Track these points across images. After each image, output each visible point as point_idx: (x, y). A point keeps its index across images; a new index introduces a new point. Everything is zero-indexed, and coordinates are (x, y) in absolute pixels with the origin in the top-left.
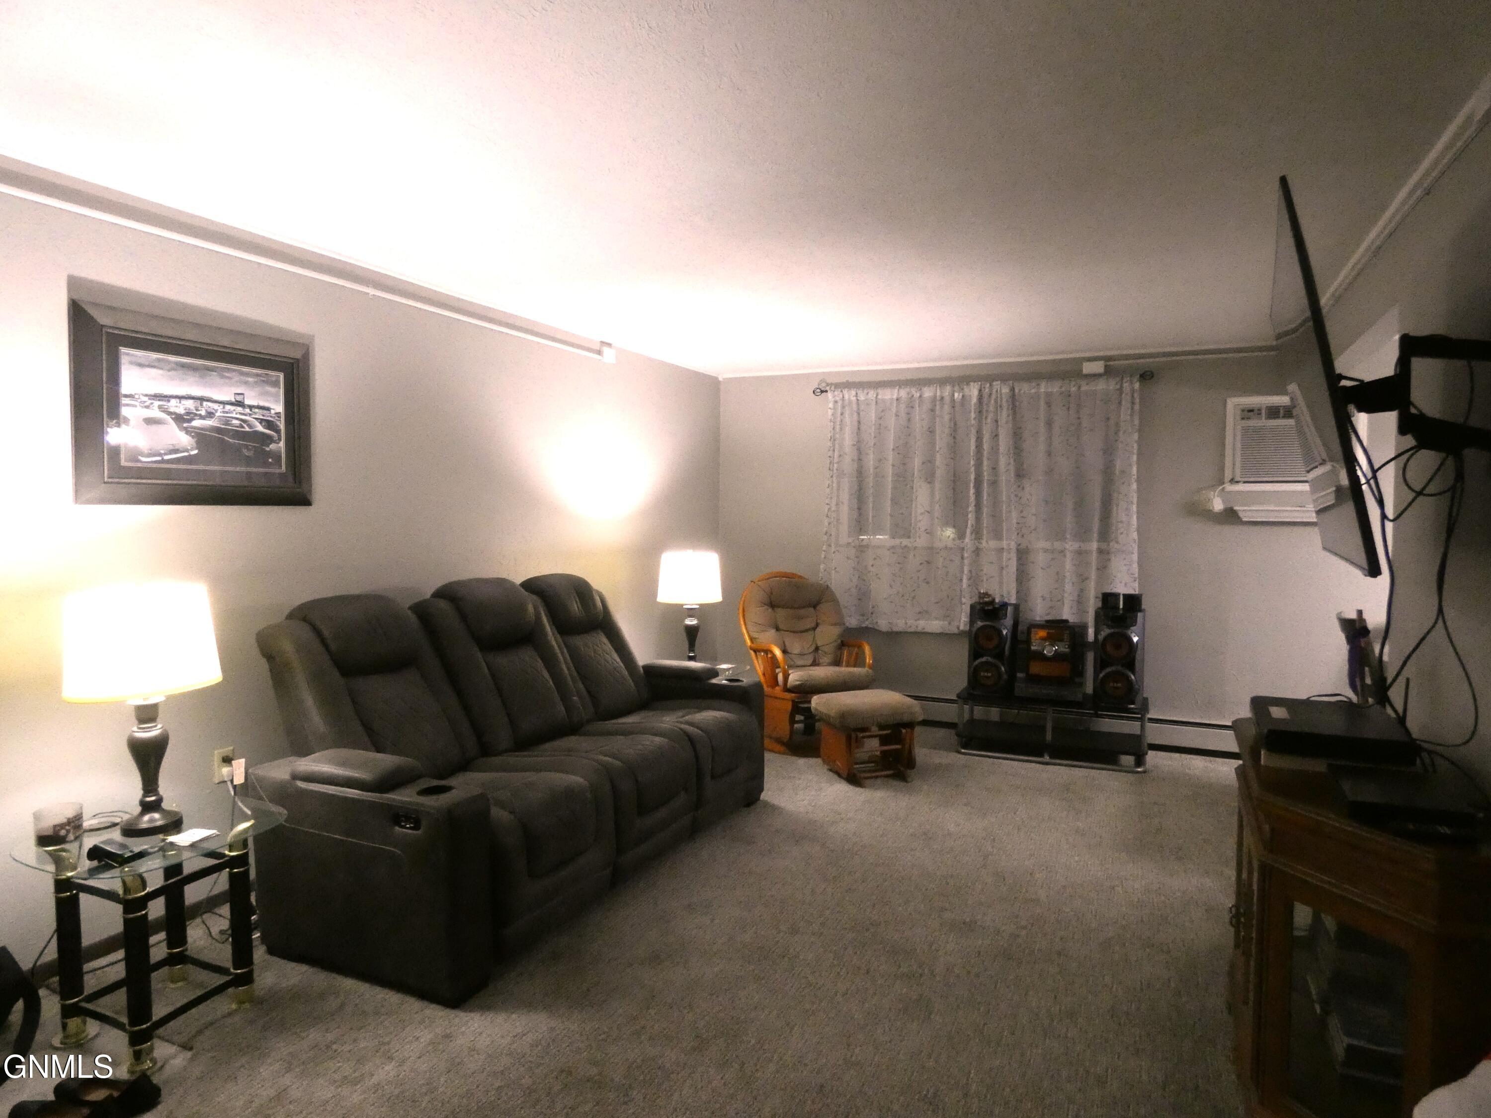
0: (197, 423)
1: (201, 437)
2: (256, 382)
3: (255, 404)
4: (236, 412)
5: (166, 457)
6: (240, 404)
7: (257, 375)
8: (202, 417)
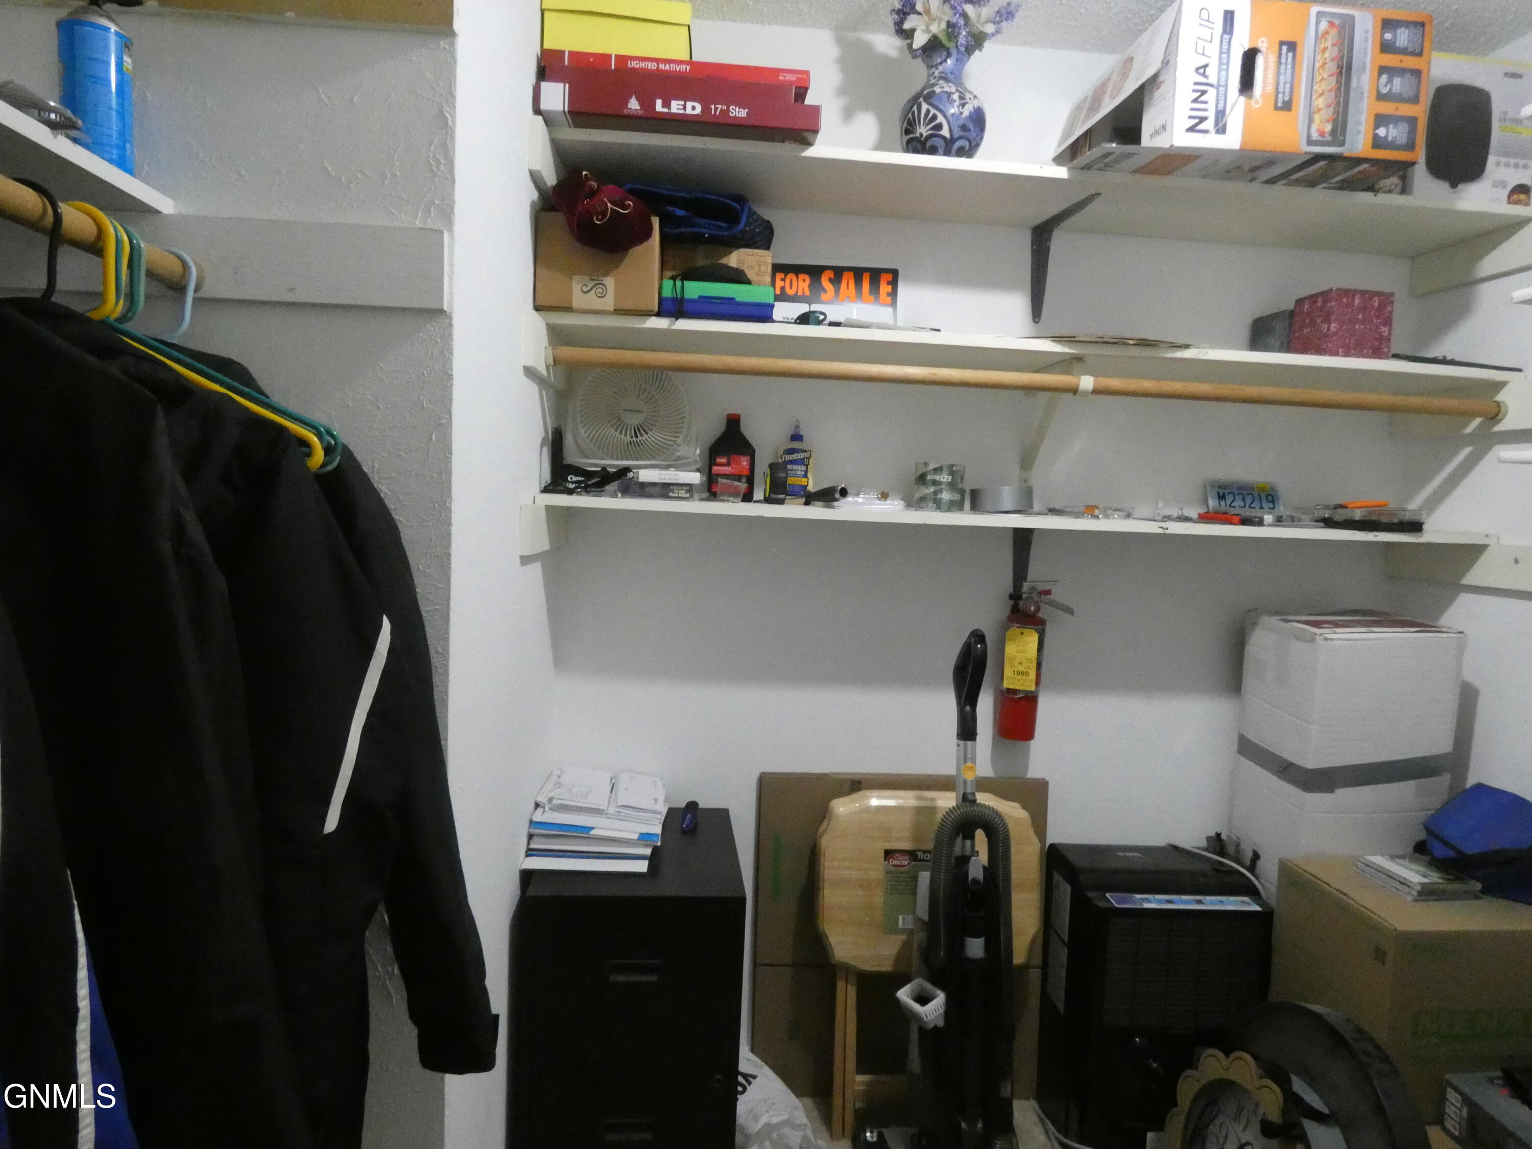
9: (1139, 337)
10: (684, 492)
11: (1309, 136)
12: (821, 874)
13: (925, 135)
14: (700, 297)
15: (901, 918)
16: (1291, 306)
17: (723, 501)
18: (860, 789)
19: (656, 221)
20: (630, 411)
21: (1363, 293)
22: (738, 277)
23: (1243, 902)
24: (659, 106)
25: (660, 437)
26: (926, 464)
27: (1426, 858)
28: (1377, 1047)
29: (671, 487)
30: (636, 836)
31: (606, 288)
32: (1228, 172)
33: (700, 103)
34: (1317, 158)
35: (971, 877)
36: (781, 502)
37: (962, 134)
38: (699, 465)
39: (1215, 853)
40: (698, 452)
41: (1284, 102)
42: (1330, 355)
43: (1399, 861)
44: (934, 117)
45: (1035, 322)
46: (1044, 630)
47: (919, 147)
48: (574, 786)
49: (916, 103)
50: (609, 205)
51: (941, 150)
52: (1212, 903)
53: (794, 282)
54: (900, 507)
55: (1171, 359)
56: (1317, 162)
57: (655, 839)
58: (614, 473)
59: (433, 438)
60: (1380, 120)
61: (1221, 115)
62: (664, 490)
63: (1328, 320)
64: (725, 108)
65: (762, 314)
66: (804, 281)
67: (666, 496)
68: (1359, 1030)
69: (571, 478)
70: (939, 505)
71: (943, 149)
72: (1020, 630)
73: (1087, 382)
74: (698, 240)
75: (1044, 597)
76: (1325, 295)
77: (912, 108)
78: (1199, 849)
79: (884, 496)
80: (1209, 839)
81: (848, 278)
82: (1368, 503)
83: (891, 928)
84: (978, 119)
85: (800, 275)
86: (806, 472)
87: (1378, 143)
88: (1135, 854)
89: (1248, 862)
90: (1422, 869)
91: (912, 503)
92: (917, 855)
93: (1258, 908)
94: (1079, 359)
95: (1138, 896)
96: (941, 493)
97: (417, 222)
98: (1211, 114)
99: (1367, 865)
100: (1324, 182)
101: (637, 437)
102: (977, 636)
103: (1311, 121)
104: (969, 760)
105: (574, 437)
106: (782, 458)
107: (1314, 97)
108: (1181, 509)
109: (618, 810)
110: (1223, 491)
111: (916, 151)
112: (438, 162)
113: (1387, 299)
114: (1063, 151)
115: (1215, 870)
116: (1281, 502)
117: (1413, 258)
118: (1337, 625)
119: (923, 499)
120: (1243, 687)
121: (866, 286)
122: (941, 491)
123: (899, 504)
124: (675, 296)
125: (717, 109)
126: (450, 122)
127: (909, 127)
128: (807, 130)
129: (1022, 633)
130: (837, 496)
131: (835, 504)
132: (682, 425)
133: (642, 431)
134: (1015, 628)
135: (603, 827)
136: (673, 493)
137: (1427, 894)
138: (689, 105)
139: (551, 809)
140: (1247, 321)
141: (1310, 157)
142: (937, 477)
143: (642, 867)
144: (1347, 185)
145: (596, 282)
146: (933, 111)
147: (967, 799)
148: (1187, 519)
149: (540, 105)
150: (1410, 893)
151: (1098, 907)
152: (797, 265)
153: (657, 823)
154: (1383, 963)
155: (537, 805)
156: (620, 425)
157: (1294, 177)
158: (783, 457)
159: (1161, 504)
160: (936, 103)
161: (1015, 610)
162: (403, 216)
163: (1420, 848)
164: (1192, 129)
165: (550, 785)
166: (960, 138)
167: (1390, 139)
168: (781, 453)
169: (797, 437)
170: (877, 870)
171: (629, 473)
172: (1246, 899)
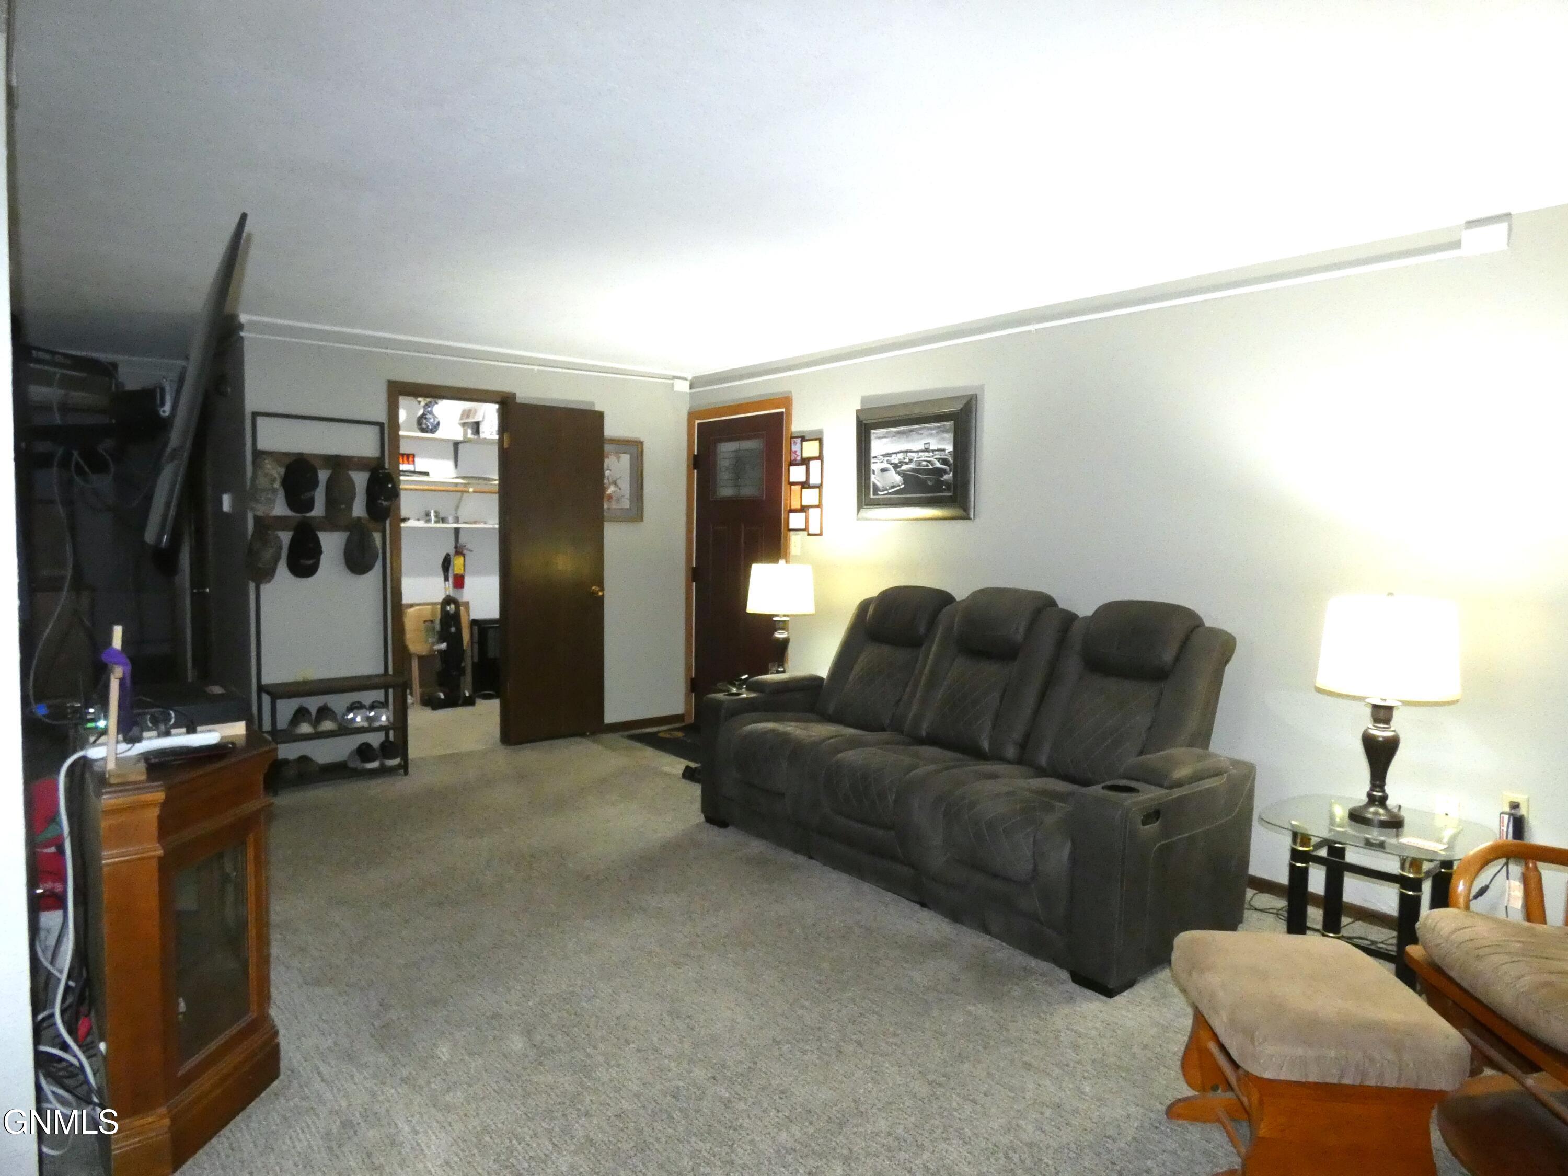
0: (904, 467)
1: (905, 476)
2: (937, 433)
3: (936, 448)
4: (924, 455)
5: (890, 491)
6: (927, 450)
7: (939, 427)
8: (907, 463)
45: (456, 473)
46: (465, 557)
73: (471, 490)
75: (464, 547)
79: (418, 520)
94: (468, 483)
102: (447, 558)
119: (428, 520)
123: (423, 522)
129: (459, 557)
134: (457, 555)
161: (457, 550)
166: (434, 429)
170: (423, 626)
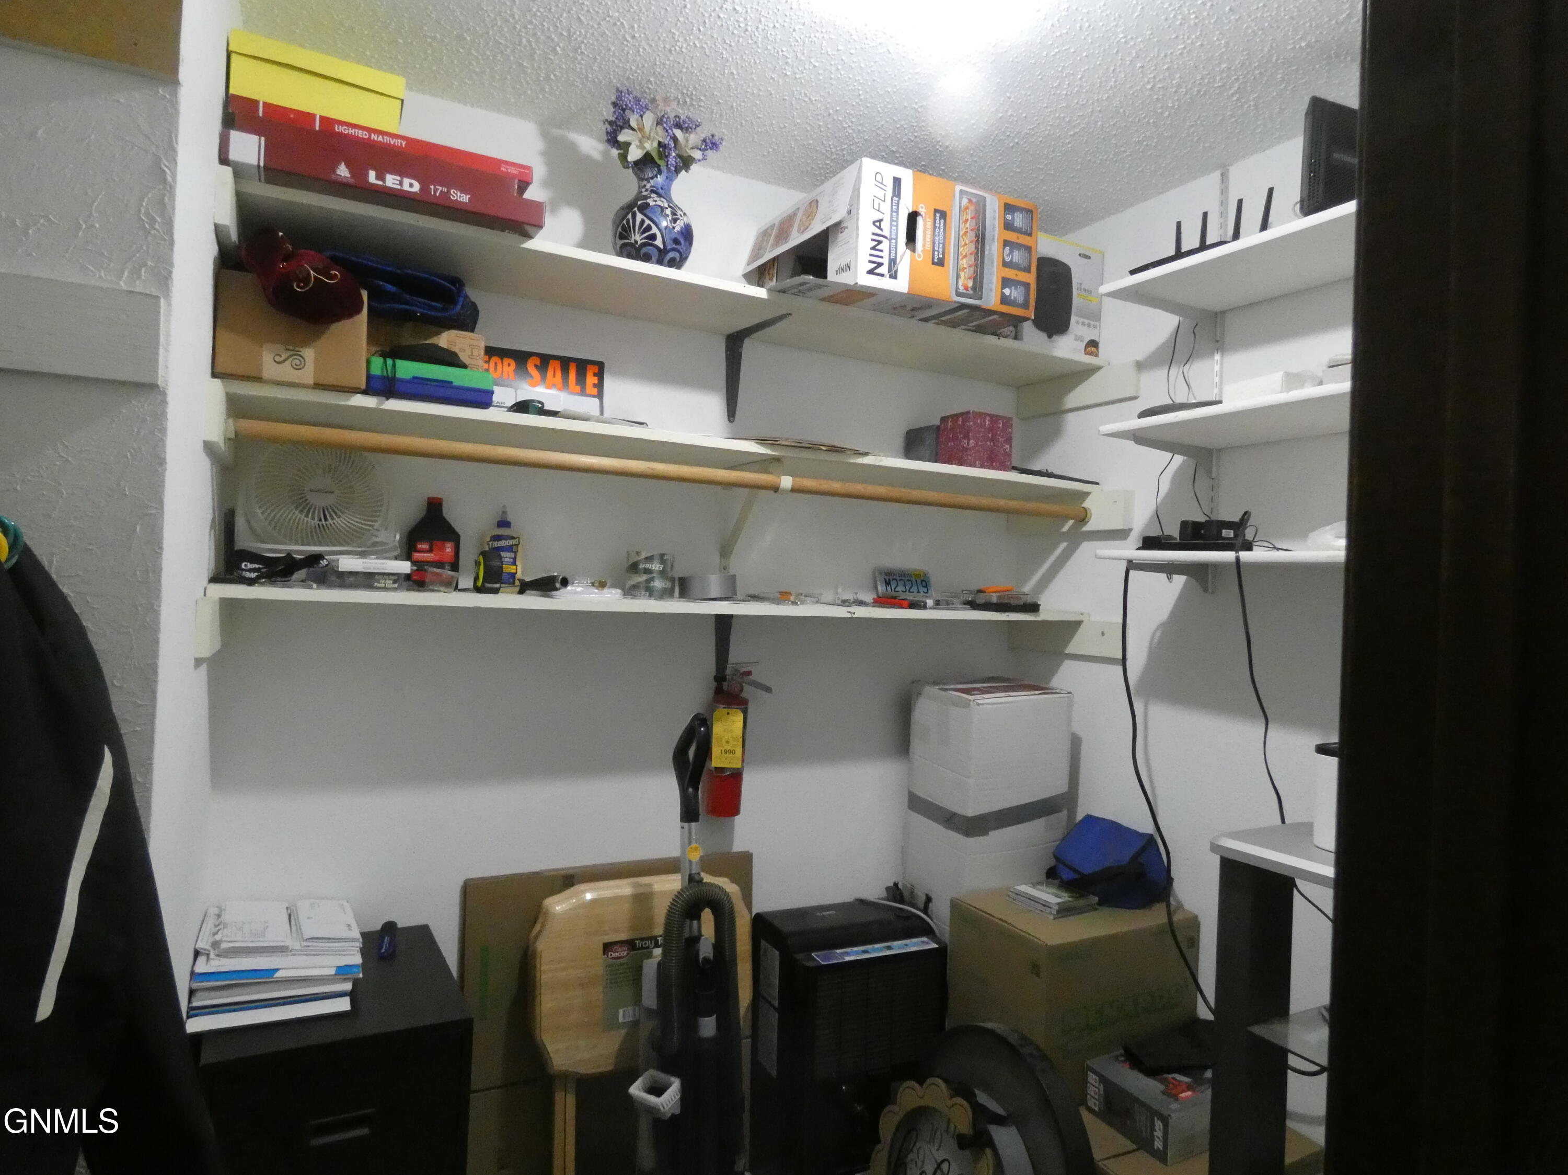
9: (832, 443)
10: (391, 582)
11: (957, 288)
12: (538, 979)
13: (639, 242)
14: (415, 378)
15: (621, 1012)
16: (937, 422)
17: (433, 591)
18: (572, 885)
19: (365, 295)
20: (319, 491)
21: (992, 416)
22: (450, 359)
23: (923, 942)
24: (372, 177)
25: (357, 522)
26: (638, 553)
27: (1057, 882)
28: (1038, 1048)
29: (377, 577)
30: (332, 971)
31: (303, 358)
32: (895, 308)
33: (417, 181)
34: (963, 306)
35: (701, 957)
36: (496, 591)
37: (674, 246)
38: (397, 552)
39: (895, 901)
40: (398, 537)
41: (939, 258)
42: (971, 466)
43: (1039, 887)
44: (649, 228)
45: (729, 420)
46: (746, 709)
47: (634, 253)
48: (244, 923)
49: (631, 211)
50: (312, 272)
51: (654, 259)
52: (900, 947)
53: (499, 365)
54: (617, 596)
55: (854, 463)
56: (962, 310)
57: (355, 970)
58: (301, 559)
59: (138, 530)
60: (1006, 282)
61: (893, 262)
62: (367, 580)
63: (967, 437)
64: (445, 190)
65: (482, 399)
66: (509, 365)
67: (370, 587)
68: (1023, 1037)
69: (246, 565)
70: (651, 592)
71: (657, 257)
72: (726, 710)
73: (786, 482)
74: (407, 317)
75: (745, 678)
76: (965, 415)
77: (626, 216)
78: (882, 899)
80: (888, 889)
81: (554, 366)
82: (999, 589)
83: (610, 1024)
84: (687, 234)
85: (505, 359)
86: (515, 559)
87: (1004, 300)
88: (831, 912)
89: (922, 906)
90: (1054, 891)
91: (630, 591)
92: (636, 944)
93: (936, 946)
94: (777, 460)
95: (838, 951)
96: (653, 581)
97: (122, 283)
98: (885, 261)
99: (1017, 894)
100: (963, 325)
101: (326, 519)
102: (700, 719)
103: (958, 277)
104: (693, 842)
105: (248, 521)
106: (488, 544)
107: (960, 258)
108: (856, 593)
109: (305, 944)
110: (890, 577)
111: (630, 256)
112: (153, 221)
113: (1007, 422)
114: (753, 270)
115: (898, 917)
116: (932, 588)
117: (1018, 388)
118: (983, 691)
119: (635, 587)
120: (911, 750)
121: (572, 376)
122: (652, 579)
123: (617, 594)
124: (385, 374)
125: (436, 190)
126: (169, 178)
127: (623, 231)
128: (527, 224)
129: (728, 714)
130: (558, 585)
131: (554, 593)
132: (380, 508)
133: (332, 513)
134: (720, 709)
135: (287, 967)
136: (379, 583)
137: (1064, 911)
138: (406, 181)
139: (218, 955)
140: (902, 431)
141: (957, 305)
142: (648, 566)
143: (344, 1005)
144: (980, 330)
145: (292, 353)
146: (647, 222)
147: (693, 880)
148: (861, 603)
149: (228, 155)
150: (1051, 913)
151: (808, 967)
152: (503, 349)
153: (356, 952)
154: (1038, 975)
155: (197, 954)
156: (304, 506)
157: (943, 318)
158: (490, 543)
159: (840, 590)
160: (650, 215)
161: (719, 691)
162: (103, 274)
163: (1051, 874)
164: (871, 272)
165: (209, 926)
166: (673, 250)
167: (1012, 298)
168: (488, 539)
169: (504, 523)
170: (598, 965)
171: (322, 560)
172: (925, 939)
